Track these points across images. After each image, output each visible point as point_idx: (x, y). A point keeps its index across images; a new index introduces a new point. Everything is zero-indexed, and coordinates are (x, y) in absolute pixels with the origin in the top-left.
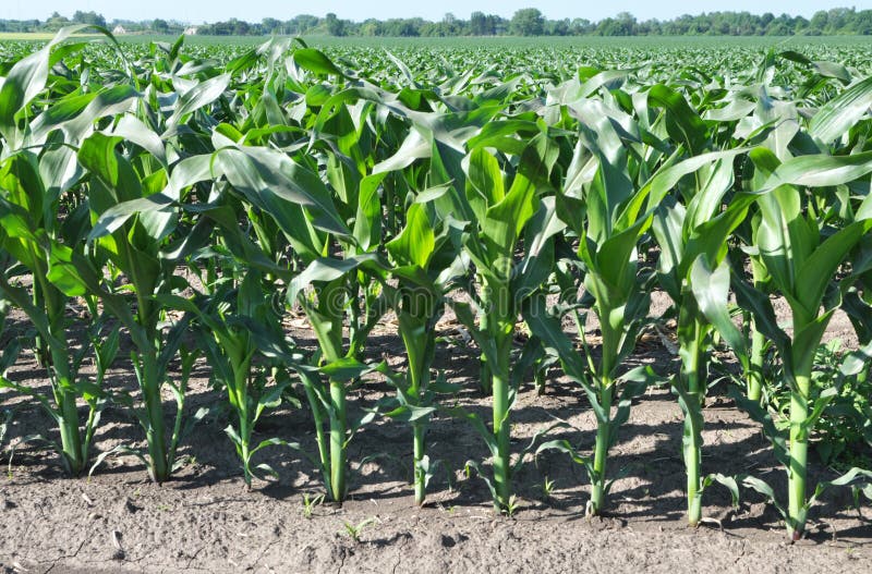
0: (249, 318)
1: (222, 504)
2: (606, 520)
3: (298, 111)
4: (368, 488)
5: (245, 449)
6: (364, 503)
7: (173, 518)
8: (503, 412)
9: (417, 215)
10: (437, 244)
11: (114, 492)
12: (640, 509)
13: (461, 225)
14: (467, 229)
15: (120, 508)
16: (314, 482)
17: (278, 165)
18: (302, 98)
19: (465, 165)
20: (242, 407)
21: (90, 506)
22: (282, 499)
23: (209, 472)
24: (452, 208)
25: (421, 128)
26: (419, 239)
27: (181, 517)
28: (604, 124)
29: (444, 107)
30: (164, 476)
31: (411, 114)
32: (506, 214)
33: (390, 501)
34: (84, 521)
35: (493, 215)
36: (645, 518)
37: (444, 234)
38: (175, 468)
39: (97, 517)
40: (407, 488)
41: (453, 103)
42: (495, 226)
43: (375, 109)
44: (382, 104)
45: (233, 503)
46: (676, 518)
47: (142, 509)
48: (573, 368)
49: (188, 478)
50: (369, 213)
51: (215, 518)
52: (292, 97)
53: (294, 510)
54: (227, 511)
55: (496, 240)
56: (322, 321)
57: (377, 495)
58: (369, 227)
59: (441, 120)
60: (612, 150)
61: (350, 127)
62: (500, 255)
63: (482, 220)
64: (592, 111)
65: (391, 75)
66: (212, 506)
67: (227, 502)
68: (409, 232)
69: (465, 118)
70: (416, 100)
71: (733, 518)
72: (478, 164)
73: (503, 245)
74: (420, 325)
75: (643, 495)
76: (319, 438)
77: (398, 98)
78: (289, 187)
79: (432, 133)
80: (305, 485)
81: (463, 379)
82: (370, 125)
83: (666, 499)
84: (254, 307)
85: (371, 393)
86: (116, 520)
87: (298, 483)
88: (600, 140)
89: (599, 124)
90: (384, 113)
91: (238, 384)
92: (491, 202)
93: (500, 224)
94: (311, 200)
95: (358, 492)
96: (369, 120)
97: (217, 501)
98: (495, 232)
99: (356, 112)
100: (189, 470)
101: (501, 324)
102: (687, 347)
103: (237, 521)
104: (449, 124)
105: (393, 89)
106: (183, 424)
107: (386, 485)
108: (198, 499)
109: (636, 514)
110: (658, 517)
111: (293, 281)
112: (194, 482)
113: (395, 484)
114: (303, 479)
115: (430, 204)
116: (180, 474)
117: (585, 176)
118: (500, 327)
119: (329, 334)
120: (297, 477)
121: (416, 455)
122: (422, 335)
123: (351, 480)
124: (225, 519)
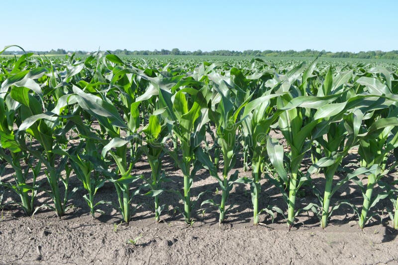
0: (90, 156)
1: (83, 227)
2: (225, 225)
3: (109, 77)
4: (138, 214)
5: (91, 204)
6: (137, 222)
7: (62, 237)
8: (188, 189)
9: (154, 119)
10: (162, 128)
11: (41, 224)
12: (236, 218)
13: (172, 123)
14: (174, 124)
15: (41, 233)
16: (118, 213)
17: (96, 101)
18: (112, 72)
19: (173, 99)
20: (89, 189)
21: (30, 233)
22: (106, 222)
23: (79, 210)
24: (167, 115)
25: (154, 84)
26: (155, 128)
27: (65, 237)
28: (221, 81)
29: (160, 75)
30: (62, 214)
31: (149, 78)
32: (189, 117)
33: (146, 220)
34: (27, 241)
35: (184, 117)
36: (238, 222)
37: (165, 124)
38: (66, 210)
39: (32, 239)
40: (152, 213)
41: (163, 74)
42: (184, 121)
43: (136, 76)
44: (139, 75)
45: (87, 227)
46: (248, 221)
47: (51, 233)
48: (214, 173)
49: (71, 214)
50: (135, 116)
51: (79, 236)
52: (108, 71)
53: (110, 228)
54: (84, 231)
55: (185, 127)
56: (118, 158)
57: (141, 218)
58: (135, 122)
59: (162, 80)
60: (225, 92)
61: (128, 82)
62: (187, 133)
63: (179, 120)
64: (217, 77)
65: (141, 64)
66: (79, 229)
67: (85, 226)
68: (151, 125)
69: (171, 80)
70: (151, 73)
71: (268, 220)
72: (178, 99)
73: (188, 129)
74: (156, 159)
75: (236, 212)
76: (119, 199)
77: (144, 72)
78: (100, 109)
79: (158, 86)
80: (115, 214)
81: (168, 164)
82: (134, 81)
83: (244, 213)
84: (92, 152)
85: (138, 171)
86: (40, 240)
87: (113, 213)
88: (220, 87)
89: (219, 82)
90: (139, 78)
91: (87, 181)
92: (183, 113)
93: (186, 121)
94: (110, 114)
95: (134, 216)
96: (134, 80)
97: (81, 226)
98: (185, 124)
99: (130, 77)
100: (72, 210)
101: (186, 158)
102: (255, 164)
103: (88, 236)
104: (164, 82)
105: (142, 69)
106: (68, 194)
107: (145, 213)
108: (74, 225)
109: (234, 220)
110: (243, 221)
111: (104, 147)
112: (73, 215)
113: (148, 212)
114: (114, 212)
115: (159, 115)
116: (69, 212)
117: (216, 101)
118: (186, 159)
119: (121, 162)
120: (112, 211)
121: (156, 207)
122: (157, 162)
123: (131, 211)
124: (83, 236)
